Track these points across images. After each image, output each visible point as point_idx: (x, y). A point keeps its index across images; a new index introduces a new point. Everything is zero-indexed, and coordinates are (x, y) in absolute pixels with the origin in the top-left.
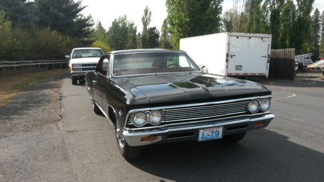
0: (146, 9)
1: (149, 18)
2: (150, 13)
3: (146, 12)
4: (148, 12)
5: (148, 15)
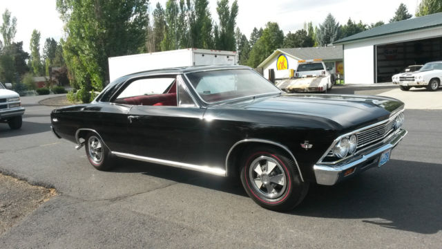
0: (6, 13)
1: (14, 28)
2: (14, 21)
3: (6, 18)
4: (11, 19)
5: (11, 22)
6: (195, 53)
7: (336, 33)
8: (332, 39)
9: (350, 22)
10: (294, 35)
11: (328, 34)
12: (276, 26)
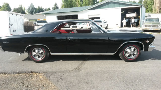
6: (9, 13)
7: (35, 10)
8: (34, 12)
9: (39, 7)
10: (17, 9)
11: (32, 10)
12: (8, 5)
